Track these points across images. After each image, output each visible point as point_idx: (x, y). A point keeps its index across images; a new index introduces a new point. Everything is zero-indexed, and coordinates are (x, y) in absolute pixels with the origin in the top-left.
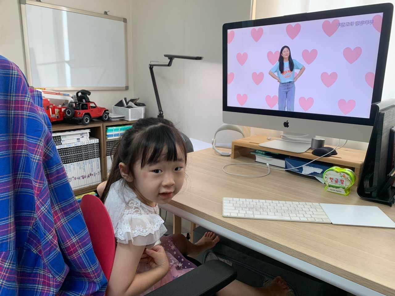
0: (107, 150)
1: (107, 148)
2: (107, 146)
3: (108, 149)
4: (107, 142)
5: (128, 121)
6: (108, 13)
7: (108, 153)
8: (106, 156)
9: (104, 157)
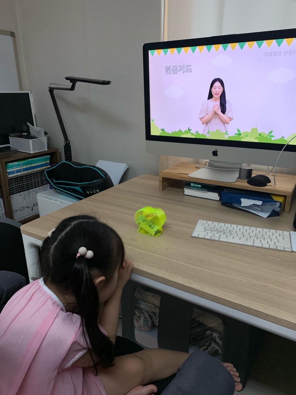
0: (9, 189)
1: (9, 186)
2: (9, 185)
3: (11, 187)
4: (8, 180)
5: (30, 154)
7: (10, 192)
8: (9, 196)
9: (7, 198)
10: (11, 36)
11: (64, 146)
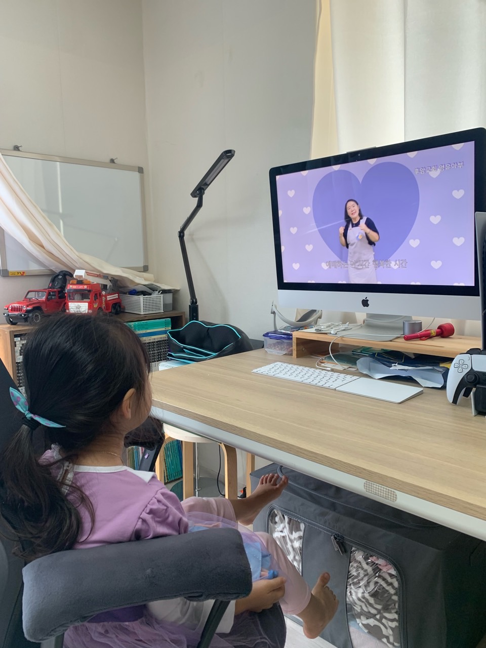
6: (115, 161)
10: (139, 172)
11: (190, 306)
